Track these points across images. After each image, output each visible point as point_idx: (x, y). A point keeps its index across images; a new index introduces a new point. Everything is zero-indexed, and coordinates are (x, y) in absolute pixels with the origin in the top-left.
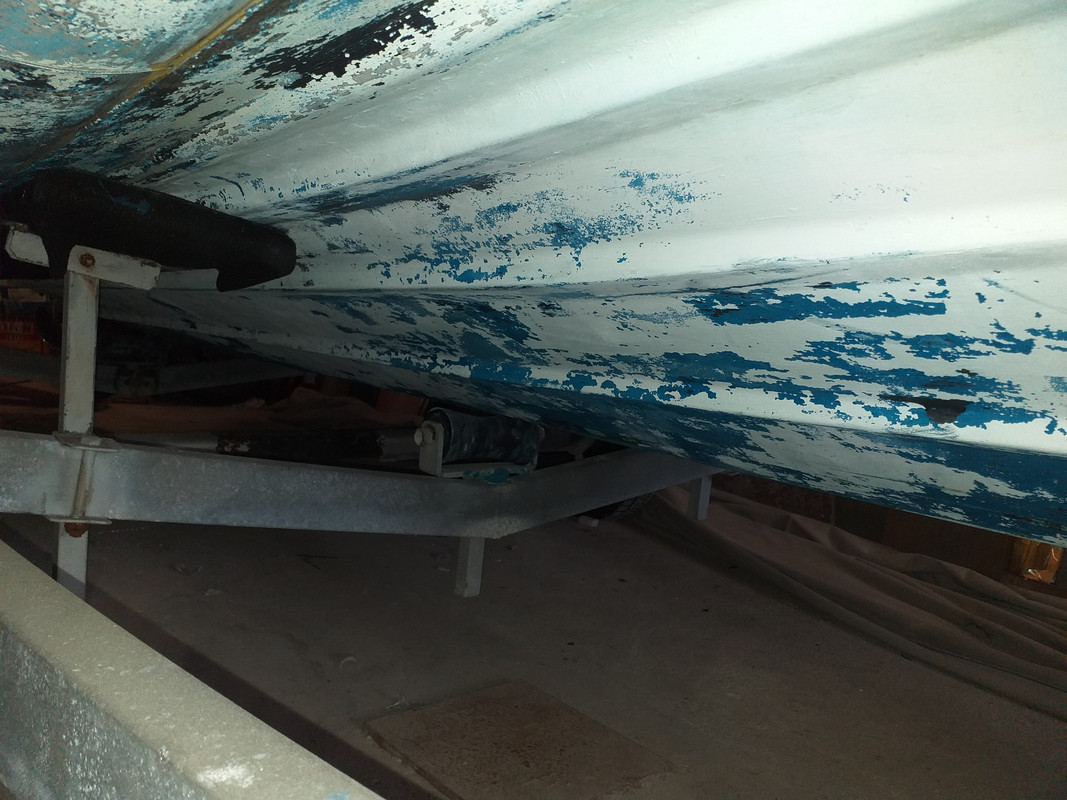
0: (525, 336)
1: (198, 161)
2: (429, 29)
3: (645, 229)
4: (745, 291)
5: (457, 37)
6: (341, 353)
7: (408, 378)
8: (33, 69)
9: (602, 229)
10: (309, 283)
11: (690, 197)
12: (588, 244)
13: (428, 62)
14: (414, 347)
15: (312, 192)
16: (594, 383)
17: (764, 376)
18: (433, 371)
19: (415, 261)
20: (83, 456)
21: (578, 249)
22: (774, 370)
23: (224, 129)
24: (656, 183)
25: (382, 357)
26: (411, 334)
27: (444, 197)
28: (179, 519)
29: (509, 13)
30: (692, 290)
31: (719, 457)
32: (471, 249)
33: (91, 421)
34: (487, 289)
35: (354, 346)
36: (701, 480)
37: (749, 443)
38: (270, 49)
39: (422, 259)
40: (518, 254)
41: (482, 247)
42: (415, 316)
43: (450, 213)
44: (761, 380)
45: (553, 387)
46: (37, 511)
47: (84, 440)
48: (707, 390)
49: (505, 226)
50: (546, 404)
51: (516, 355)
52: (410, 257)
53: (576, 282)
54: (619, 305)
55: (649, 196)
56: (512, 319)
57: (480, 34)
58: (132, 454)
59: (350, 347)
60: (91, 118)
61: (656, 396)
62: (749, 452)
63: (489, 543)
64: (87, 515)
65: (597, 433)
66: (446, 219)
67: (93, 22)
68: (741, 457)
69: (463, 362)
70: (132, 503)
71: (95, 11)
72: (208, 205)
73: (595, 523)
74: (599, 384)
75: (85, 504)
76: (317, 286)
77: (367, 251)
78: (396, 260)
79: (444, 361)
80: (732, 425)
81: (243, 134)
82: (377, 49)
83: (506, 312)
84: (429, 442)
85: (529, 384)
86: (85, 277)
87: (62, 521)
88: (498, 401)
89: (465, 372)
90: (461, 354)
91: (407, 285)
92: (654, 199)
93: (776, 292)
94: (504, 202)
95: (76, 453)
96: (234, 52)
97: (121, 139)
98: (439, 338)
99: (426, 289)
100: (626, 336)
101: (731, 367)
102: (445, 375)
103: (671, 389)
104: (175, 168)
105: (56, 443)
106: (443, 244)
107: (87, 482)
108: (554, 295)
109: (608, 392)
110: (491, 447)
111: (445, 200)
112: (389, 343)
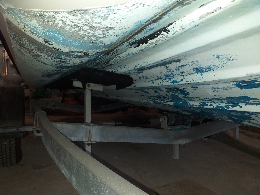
0: (188, 94)
1: (113, 64)
2: (168, 32)
3: (220, 68)
4: (249, 81)
5: (175, 33)
6: (141, 101)
7: (157, 105)
8: (87, 52)
9: (208, 68)
10: (135, 86)
11: (232, 59)
12: (205, 72)
13: (167, 39)
14: (159, 98)
15: (137, 67)
16: (207, 105)
17: (255, 101)
18: (164, 104)
19: (160, 80)
20: (90, 128)
21: (202, 74)
22: (258, 100)
23: (120, 57)
24: (223, 57)
25: (151, 101)
26: (158, 96)
27: (167, 65)
28: (110, 141)
29: (188, 27)
30: (234, 81)
31: (243, 122)
32: (174, 76)
33: (91, 120)
34: (179, 84)
35: (144, 99)
36: (236, 127)
37: (251, 118)
38: (133, 41)
39: (162, 79)
40: (186, 76)
41: (177, 75)
42: (159, 92)
43: (169, 68)
44: (255, 102)
45: (196, 106)
46: (81, 140)
47: (90, 124)
48: (239, 105)
49: (183, 70)
50: (193, 110)
51: (185, 99)
52: (159, 79)
53: (202, 81)
54: (214, 86)
55: (221, 60)
56: (184, 91)
57: (181, 31)
58: (100, 127)
59: (143, 99)
60: (95, 59)
61: (225, 108)
62: (251, 121)
63: (180, 145)
64: (91, 141)
65: (207, 117)
66: (168, 70)
67: (100, 43)
68: (249, 122)
69: (171, 101)
70: (100, 138)
71: (101, 41)
72: (114, 72)
73: (207, 139)
74: (209, 105)
75: (91, 139)
76: (137, 87)
77: (148, 78)
78: (155, 80)
79: (166, 101)
80: (246, 114)
81: (124, 58)
82: (155, 37)
83: (183, 89)
84: (163, 121)
85: (189, 106)
86: (89, 89)
87: (87, 142)
88: (180, 110)
89: (172, 104)
90: (171, 99)
91: (158, 85)
92: (222, 61)
93: (258, 80)
94: (183, 64)
95: (89, 127)
96: (126, 43)
97: (99, 61)
98: (165, 96)
99: (163, 86)
100: (216, 93)
101: (246, 100)
102: (167, 105)
103: (229, 106)
104: (108, 66)
105: (85, 125)
106: (167, 75)
107: (91, 134)
108: (196, 85)
109: (211, 107)
110: (179, 122)
111: (168, 65)
112: (153, 98)
